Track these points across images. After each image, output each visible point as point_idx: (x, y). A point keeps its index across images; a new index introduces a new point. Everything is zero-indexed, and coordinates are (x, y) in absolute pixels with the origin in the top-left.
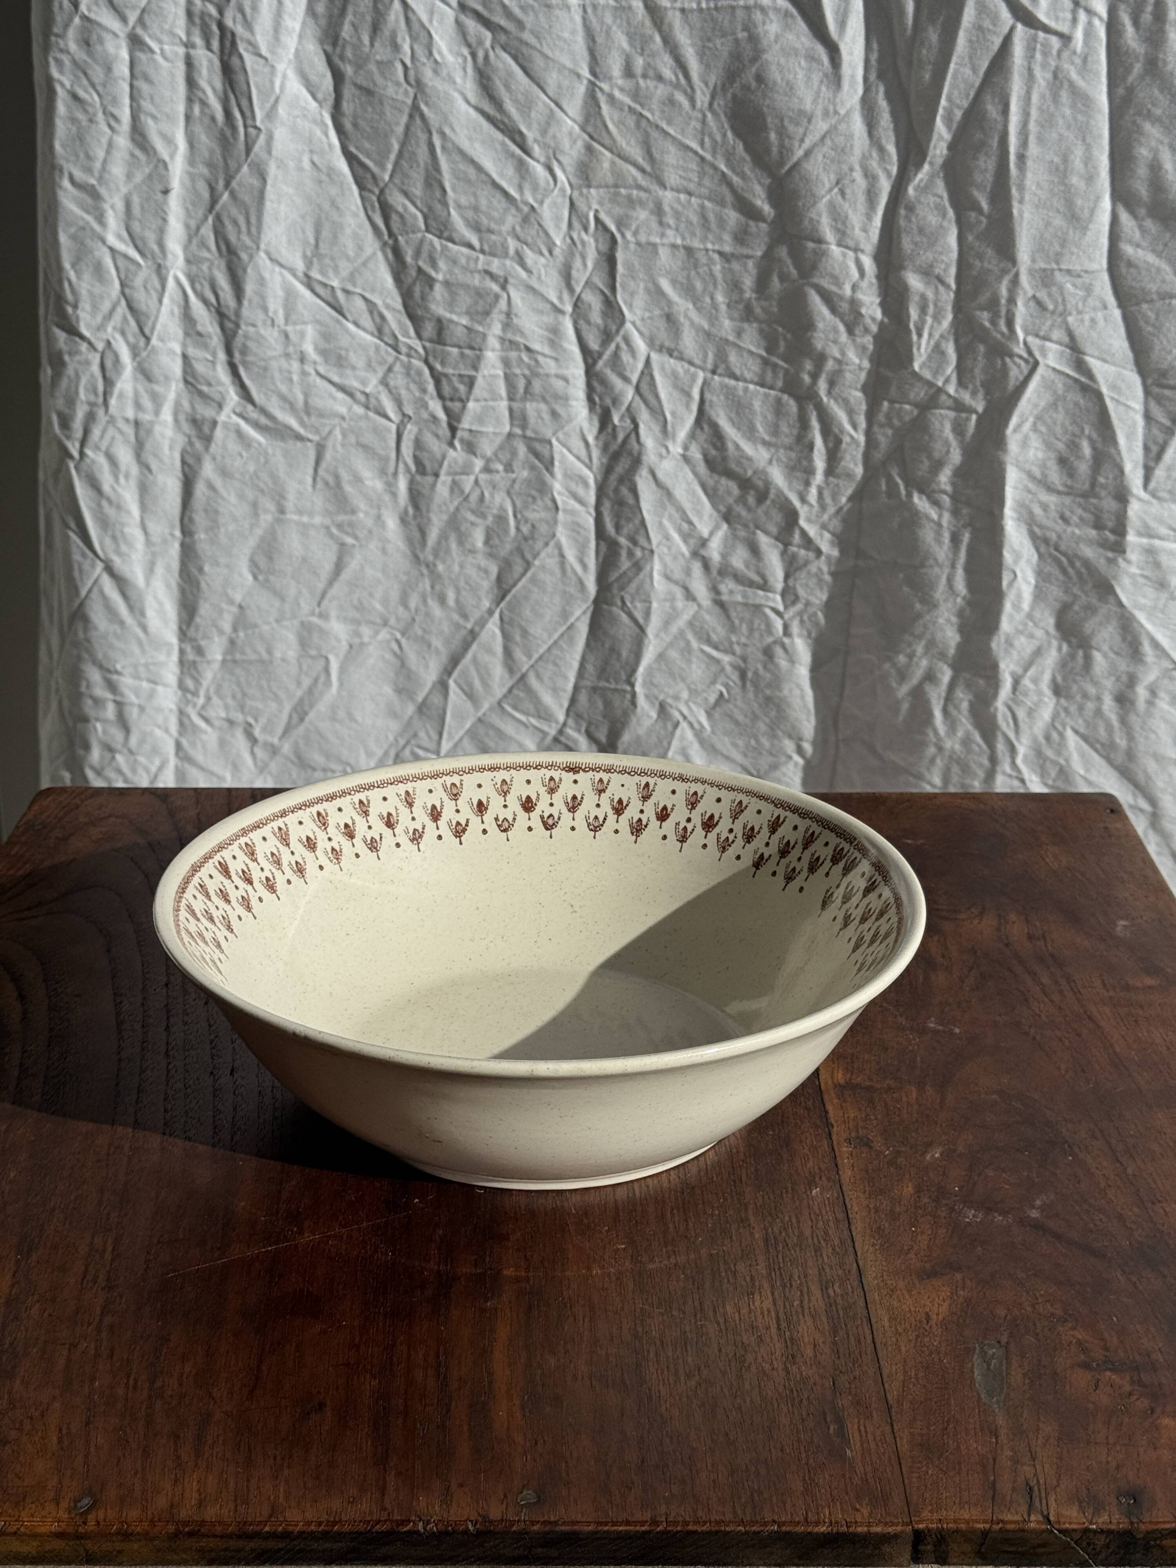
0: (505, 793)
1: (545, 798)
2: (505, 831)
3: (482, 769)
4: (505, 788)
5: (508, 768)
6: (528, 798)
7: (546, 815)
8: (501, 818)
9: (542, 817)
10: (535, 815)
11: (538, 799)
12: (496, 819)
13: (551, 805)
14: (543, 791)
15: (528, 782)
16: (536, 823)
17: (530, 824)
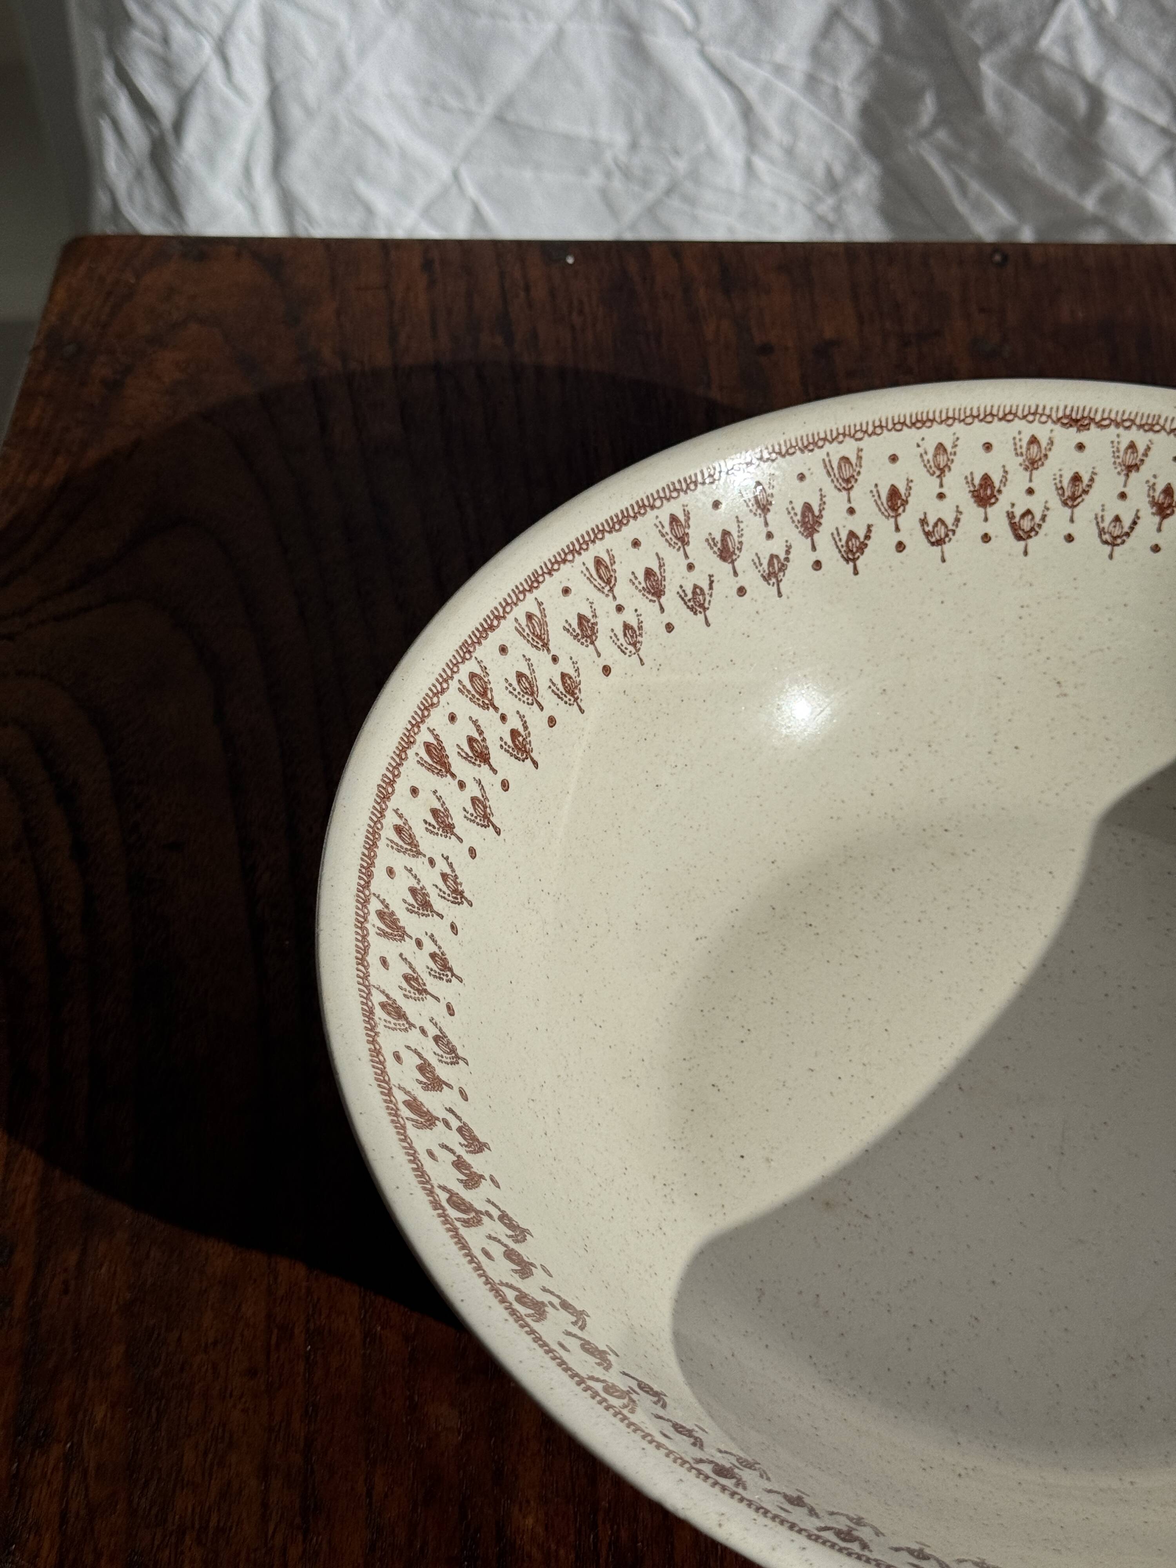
0: (942, 471)
1: (1019, 479)
2: (939, 542)
3: (899, 425)
4: (942, 460)
5: (948, 420)
6: (986, 478)
7: (1018, 512)
8: (932, 520)
9: (1010, 516)
10: (998, 512)
11: (1004, 480)
12: (923, 522)
13: (1030, 491)
14: (1014, 464)
15: (988, 447)
16: (999, 526)
17: (988, 528)
